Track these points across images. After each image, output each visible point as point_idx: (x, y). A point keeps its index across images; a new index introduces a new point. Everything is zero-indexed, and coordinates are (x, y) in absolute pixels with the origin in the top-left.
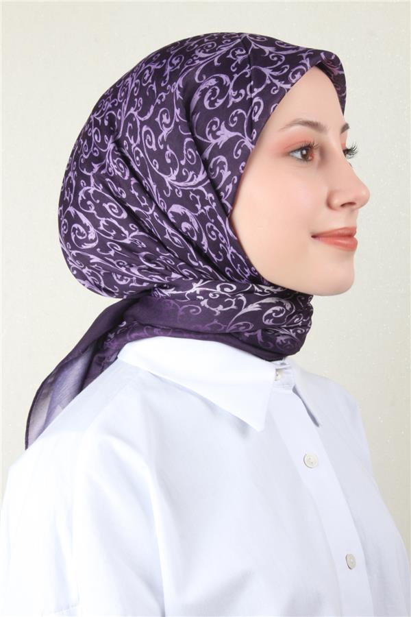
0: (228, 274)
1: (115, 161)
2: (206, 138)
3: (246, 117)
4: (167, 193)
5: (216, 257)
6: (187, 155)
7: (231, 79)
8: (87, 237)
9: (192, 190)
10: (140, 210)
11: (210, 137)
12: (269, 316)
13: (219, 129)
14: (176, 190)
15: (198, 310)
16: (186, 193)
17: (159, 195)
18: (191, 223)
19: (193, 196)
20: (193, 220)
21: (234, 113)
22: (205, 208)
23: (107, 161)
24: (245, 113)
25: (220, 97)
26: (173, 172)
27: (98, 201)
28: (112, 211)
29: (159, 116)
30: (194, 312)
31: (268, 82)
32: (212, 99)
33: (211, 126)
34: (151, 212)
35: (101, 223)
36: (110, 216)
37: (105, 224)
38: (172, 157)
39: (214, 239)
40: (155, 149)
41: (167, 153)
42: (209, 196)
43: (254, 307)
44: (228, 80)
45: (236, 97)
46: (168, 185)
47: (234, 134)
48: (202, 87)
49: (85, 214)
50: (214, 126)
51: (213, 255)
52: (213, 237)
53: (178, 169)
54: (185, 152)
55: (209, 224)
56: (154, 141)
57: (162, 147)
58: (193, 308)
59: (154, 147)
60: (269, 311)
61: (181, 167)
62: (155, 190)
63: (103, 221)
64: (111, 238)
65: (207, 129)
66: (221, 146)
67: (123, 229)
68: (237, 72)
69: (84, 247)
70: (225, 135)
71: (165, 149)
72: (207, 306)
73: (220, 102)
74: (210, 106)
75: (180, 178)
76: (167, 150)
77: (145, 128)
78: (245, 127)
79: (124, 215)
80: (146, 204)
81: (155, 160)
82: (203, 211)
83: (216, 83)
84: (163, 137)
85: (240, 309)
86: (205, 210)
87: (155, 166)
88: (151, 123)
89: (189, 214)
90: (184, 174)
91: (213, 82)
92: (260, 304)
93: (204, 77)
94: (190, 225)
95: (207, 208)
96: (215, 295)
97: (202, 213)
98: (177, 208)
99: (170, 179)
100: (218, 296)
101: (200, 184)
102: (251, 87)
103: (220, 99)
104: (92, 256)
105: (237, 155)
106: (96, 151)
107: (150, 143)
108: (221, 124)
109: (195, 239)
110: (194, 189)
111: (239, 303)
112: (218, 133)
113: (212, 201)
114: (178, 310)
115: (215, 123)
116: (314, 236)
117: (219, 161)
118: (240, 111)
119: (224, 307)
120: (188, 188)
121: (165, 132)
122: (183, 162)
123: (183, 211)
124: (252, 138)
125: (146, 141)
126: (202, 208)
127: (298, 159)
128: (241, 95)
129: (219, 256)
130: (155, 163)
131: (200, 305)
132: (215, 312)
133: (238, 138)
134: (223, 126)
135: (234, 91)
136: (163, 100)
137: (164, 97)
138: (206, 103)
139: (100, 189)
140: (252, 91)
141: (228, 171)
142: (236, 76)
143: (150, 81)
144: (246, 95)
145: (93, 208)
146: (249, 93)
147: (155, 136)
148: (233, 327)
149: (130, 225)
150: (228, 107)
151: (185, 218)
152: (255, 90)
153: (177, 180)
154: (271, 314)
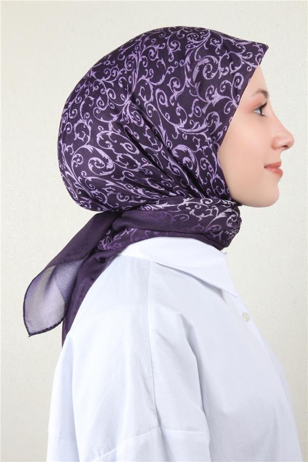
0: (208, 193)
1: (133, 113)
2: (205, 100)
3: (232, 86)
4: (175, 136)
5: (203, 181)
6: (194, 111)
7: (218, 59)
8: (106, 167)
9: (195, 135)
10: (149, 148)
11: (207, 98)
12: (230, 221)
13: (213, 93)
14: (183, 135)
15: (186, 217)
16: (190, 137)
17: (167, 138)
18: (190, 158)
19: (195, 139)
20: (192, 156)
21: (223, 83)
22: (203, 147)
23: (124, 112)
24: (230, 83)
25: (214, 71)
26: (182, 122)
27: (116, 141)
28: (129, 149)
29: (170, 83)
30: (183, 219)
31: (243, 63)
32: (209, 72)
33: (209, 91)
34: (159, 150)
35: (118, 157)
36: (126, 152)
37: (122, 158)
38: (181, 112)
39: (204, 169)
40: (167, 105)
41: (177, 108)
42: (208, 139)
43: (222, 215)
44: (217, 60)
45: (224, 72)
46: (176, 131)
47: (223, 97)
48: (199, 64)
49: (104, 150)
50: (211, 91)
51: (202, 180)
52: (204, 167)
53: (186, 120)
54: (193, 108)
55: (203, 159)
56: (166, 100)
57: (173, 104)
58: (183, 216)
59: (166, 104)
60: (230, 218)
61: (189, 119)
62: (164, 135)
63: (119, 156)
64: (126, 168)
65: (207, 93)
66: (214, 105)
67: (137, 162)
68: (221, 55)
69: (101, 174)
70: (217, 97)
71: (176, 106)
72: (194, 215)
73: (214, 75)
74: (208, 77)
75: (187, 126)
76: (177, 107)
77: (158, 91)
78: (232, 92)
79: (138, 152)
80: (156, 144)
81: (166, 113)
82: (200, 149)
83: (209, 61)
84: (174, 97)
85: (215, 217)
86: (202, 149)
87: (167, 118)
88: (163, 87)
89: (190, 151)
90: (191, 123)
91: (206, 61)
92: (225, 213)
93: (200, 57)
94: (189, 159)
95: (205, 148)
96: (198, 207)
97: (200, 151)
98: (182, 147)
99: (179, 127)
100: (200, 207)
101: (202, 131)
102: (232, 65)
103: (214, 72)
104: (107, 181)
105: (227, 112)
106: (112, 105)
107: (163, 101)
108: (215, 90)
109: (191, 168)
110: (197, 134)
111: (214, 212)
112: (213, 96)
113: (210, 143)
114: (171, 218)
115: (211, 89)
116: (265, 167)
117: (213, 115)
118: (227, 82)
119: (205, 215)
120: (193, 134)
121: (176, 94)
122: (191, 116)
123: (186, 149)
124: (237, 101)
125: (160, 100)
126: (201, 147)
127: (258, 114)
128: (227, 70)
129: (205, 181)
130: (167, 115)
131: (189, 214)
132: (199, 219)
133: (226, 100)
134: (216, 91)
135: (222, 68)
136: (172, 72)
137: (173, 70)
138: (205, 75)
139: (118, 133)
140: (233, 69)
141: (220, 122)
142: (221, 58)
143: (157, 57)
144: (230, 71)
145: (111, 146)
146: (231, 70)
147: (167, 96)
148: (209, 229)
149: (142, 159)
150: (219, 78)
151: (187, 154)
152: (236, 67)
153: (184, 128)
154: (230, 220)
